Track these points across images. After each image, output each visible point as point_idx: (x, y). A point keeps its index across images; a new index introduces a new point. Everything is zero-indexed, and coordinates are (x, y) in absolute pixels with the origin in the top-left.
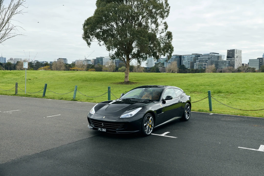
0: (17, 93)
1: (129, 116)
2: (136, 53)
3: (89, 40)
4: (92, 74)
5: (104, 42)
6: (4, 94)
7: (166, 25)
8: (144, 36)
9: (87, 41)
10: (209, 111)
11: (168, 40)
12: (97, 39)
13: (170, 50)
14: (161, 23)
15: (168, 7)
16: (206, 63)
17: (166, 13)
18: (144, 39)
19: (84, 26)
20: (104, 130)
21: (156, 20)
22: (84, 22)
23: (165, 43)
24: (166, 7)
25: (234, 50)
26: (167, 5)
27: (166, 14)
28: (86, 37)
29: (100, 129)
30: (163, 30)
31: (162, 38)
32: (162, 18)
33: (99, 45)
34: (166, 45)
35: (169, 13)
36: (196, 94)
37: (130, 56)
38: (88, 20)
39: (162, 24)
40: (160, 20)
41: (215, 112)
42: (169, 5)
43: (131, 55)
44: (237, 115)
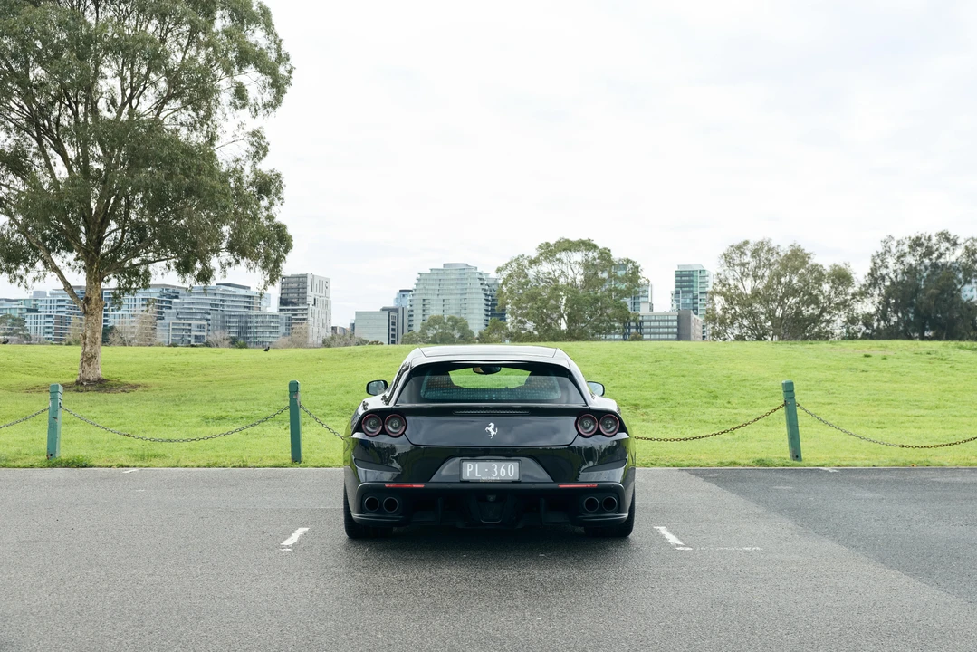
7: (259, 144)
14: (236, 133)
15: (286, 67)
16: (206, 323)
25: (305, 277)
26: (282, 58)
30: (238, 161)
39: (239, 134)
44: (905, 464)
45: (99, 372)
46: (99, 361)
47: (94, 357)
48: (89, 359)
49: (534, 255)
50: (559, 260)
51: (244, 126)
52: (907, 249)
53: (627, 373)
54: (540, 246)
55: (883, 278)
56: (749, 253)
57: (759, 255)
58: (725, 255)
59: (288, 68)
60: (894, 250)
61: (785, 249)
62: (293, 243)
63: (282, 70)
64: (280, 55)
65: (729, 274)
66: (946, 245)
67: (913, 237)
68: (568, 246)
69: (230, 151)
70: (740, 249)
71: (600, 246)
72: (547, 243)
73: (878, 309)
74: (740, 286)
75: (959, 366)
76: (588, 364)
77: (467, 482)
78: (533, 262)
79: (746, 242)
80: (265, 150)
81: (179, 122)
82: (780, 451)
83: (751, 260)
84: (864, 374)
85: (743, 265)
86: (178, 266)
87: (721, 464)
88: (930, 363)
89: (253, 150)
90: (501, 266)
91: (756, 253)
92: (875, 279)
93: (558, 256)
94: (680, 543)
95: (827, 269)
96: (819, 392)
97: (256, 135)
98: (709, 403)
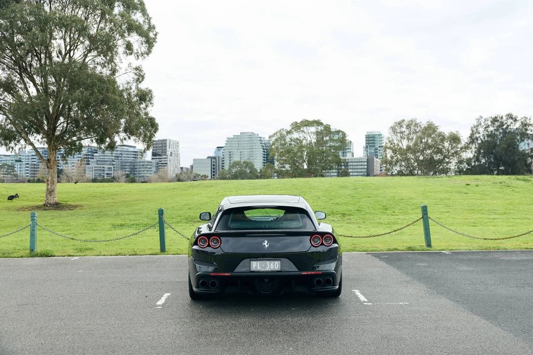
7: (139, 74)
16: (112, 166)
25: (166, 140)
26: (151, 28)
30: (128, 83)
35: (154, 47)
39: (129, 69)
42: (157, 30)
44: (486, 249)
45: (56, 199)
46: (56, 193)
47: (53, 191)
48: (50, 192)
49: (289, 128)
50: (303, 131)
51: (131, 65)
52: (489, 123)
53: (339, 196)
54: (292, 124)
55: (477, 139)
56: (405, 126)
57: (410, 128)
58: (392, 127)
59: (155, 33)
60: (483, 124)
61: (424, 124)
62: (159, 127)
63: (151, 35)
64: (150, 26)
65: (394, 138)
66: (511, 121)
67: (493, 117)
68: (307, 123)
69: (124, 79)
70: (400, 124)
71: (325, 123)
72: (296, 122)
73: (474, 156)
74: (400, 144)
75: (517, 190)
76: (319, 191)
77: (254, 272)
78: (289, 132)
79: (403, 121)
80: (143, 77)
81: (96, 62)
82: (420, 242)
83: (406, 130)
84: (466, 195)
85: (402, 133)
86: (97, 141)
87: (389, 250)
88: (501, 188)
89: (136, 77)
90: (271, 135)
91: (408, 126)
92: (473, 140)
93: (302, 129)
94: (366, 300)
95: (447, 134)
96: (442, 206)
97: (138, 69)
98: (383, 212)
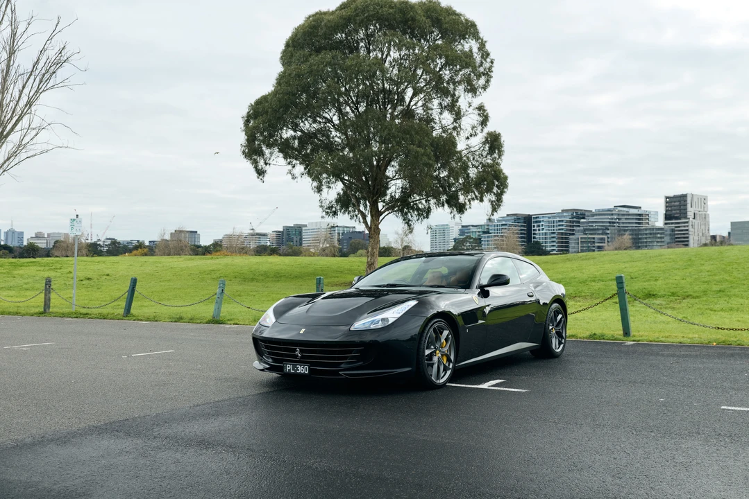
0: (49, 307)
1: (380, 325)
2: (397, 197)
3: (261, 163)
4: (271, 263)
5: (305, 169)
6: (9, 314)
7: (483, 114)
8: (420, 142)
9: (255, 163)
10: (622, 337)
11: (489, 157)
12: (285, 158)
13: (497, 186)
14: (468, 109)
15: (488, 60)
16: (606, 237)
17: (483, 77)
18: (421, 150)
19: (247, 122)
20: (303, 369)
21: (455, 101)
22: (247, 111)
23: (483, 166)
24: (482, 62)
25: (685, 196)
26: (486, 55)
27: (482, 81)
28: (253, 151)
29: (289, 368)
30: (473, 128)
31: (473, 150)
32: (470, 95)
33: (290, 175)
34: (484, 171)
35: (492, 79)
36: (579, 301)
37: (380, 205)
38: (259, 102)
39: (470, 110)
40: (464, 100)
41: (640, 338)
42: (492, 56)
43: (384, 201)
51: (471, 104)
80: (488, 118)
89: (481, 119)
97: (481, 109)
